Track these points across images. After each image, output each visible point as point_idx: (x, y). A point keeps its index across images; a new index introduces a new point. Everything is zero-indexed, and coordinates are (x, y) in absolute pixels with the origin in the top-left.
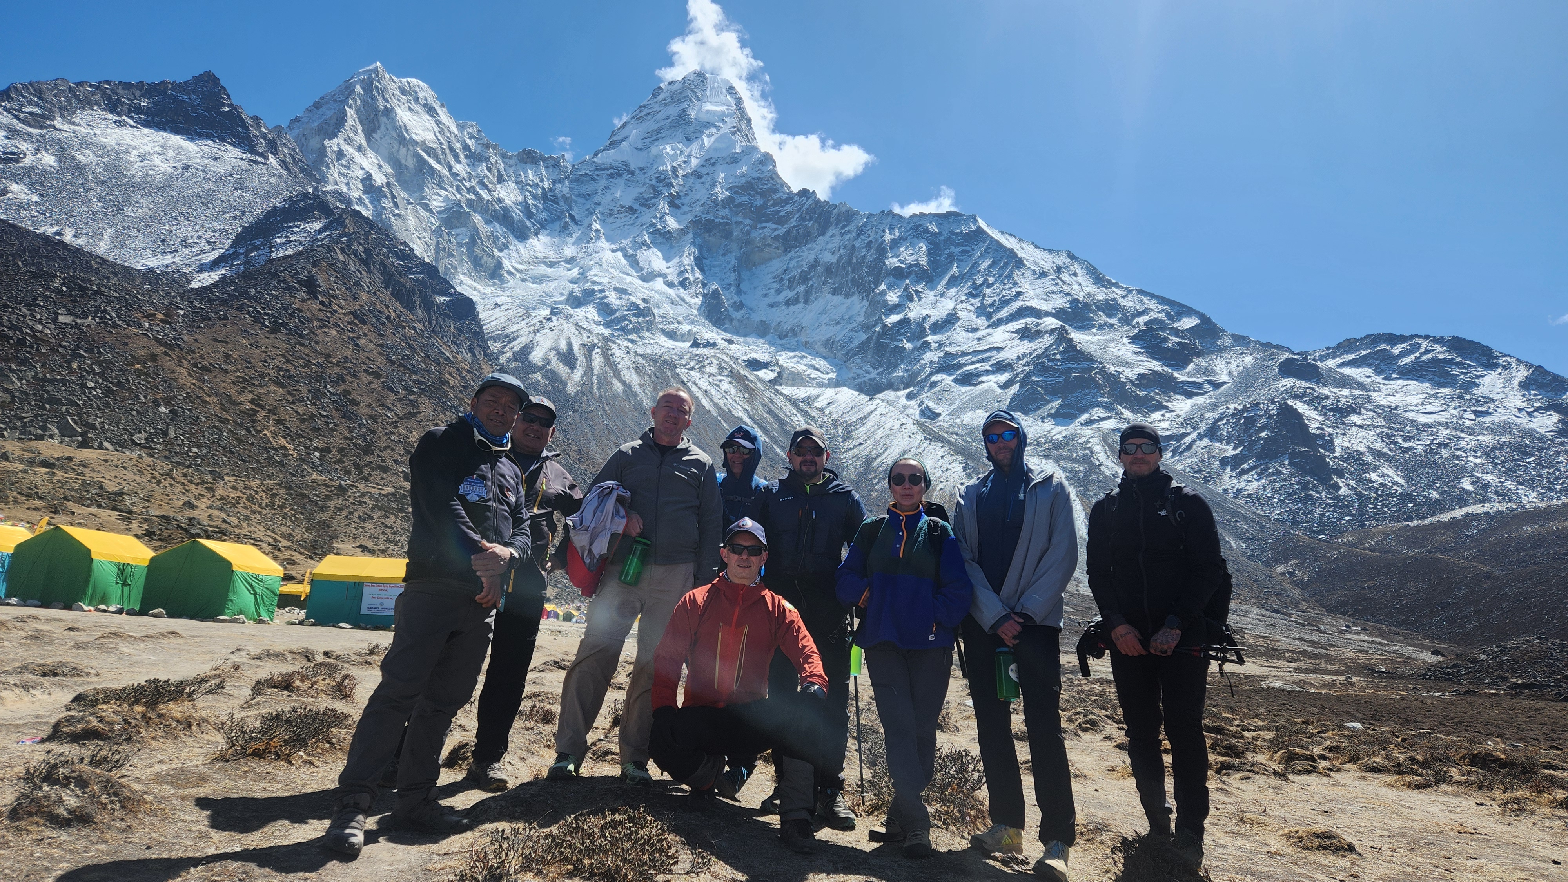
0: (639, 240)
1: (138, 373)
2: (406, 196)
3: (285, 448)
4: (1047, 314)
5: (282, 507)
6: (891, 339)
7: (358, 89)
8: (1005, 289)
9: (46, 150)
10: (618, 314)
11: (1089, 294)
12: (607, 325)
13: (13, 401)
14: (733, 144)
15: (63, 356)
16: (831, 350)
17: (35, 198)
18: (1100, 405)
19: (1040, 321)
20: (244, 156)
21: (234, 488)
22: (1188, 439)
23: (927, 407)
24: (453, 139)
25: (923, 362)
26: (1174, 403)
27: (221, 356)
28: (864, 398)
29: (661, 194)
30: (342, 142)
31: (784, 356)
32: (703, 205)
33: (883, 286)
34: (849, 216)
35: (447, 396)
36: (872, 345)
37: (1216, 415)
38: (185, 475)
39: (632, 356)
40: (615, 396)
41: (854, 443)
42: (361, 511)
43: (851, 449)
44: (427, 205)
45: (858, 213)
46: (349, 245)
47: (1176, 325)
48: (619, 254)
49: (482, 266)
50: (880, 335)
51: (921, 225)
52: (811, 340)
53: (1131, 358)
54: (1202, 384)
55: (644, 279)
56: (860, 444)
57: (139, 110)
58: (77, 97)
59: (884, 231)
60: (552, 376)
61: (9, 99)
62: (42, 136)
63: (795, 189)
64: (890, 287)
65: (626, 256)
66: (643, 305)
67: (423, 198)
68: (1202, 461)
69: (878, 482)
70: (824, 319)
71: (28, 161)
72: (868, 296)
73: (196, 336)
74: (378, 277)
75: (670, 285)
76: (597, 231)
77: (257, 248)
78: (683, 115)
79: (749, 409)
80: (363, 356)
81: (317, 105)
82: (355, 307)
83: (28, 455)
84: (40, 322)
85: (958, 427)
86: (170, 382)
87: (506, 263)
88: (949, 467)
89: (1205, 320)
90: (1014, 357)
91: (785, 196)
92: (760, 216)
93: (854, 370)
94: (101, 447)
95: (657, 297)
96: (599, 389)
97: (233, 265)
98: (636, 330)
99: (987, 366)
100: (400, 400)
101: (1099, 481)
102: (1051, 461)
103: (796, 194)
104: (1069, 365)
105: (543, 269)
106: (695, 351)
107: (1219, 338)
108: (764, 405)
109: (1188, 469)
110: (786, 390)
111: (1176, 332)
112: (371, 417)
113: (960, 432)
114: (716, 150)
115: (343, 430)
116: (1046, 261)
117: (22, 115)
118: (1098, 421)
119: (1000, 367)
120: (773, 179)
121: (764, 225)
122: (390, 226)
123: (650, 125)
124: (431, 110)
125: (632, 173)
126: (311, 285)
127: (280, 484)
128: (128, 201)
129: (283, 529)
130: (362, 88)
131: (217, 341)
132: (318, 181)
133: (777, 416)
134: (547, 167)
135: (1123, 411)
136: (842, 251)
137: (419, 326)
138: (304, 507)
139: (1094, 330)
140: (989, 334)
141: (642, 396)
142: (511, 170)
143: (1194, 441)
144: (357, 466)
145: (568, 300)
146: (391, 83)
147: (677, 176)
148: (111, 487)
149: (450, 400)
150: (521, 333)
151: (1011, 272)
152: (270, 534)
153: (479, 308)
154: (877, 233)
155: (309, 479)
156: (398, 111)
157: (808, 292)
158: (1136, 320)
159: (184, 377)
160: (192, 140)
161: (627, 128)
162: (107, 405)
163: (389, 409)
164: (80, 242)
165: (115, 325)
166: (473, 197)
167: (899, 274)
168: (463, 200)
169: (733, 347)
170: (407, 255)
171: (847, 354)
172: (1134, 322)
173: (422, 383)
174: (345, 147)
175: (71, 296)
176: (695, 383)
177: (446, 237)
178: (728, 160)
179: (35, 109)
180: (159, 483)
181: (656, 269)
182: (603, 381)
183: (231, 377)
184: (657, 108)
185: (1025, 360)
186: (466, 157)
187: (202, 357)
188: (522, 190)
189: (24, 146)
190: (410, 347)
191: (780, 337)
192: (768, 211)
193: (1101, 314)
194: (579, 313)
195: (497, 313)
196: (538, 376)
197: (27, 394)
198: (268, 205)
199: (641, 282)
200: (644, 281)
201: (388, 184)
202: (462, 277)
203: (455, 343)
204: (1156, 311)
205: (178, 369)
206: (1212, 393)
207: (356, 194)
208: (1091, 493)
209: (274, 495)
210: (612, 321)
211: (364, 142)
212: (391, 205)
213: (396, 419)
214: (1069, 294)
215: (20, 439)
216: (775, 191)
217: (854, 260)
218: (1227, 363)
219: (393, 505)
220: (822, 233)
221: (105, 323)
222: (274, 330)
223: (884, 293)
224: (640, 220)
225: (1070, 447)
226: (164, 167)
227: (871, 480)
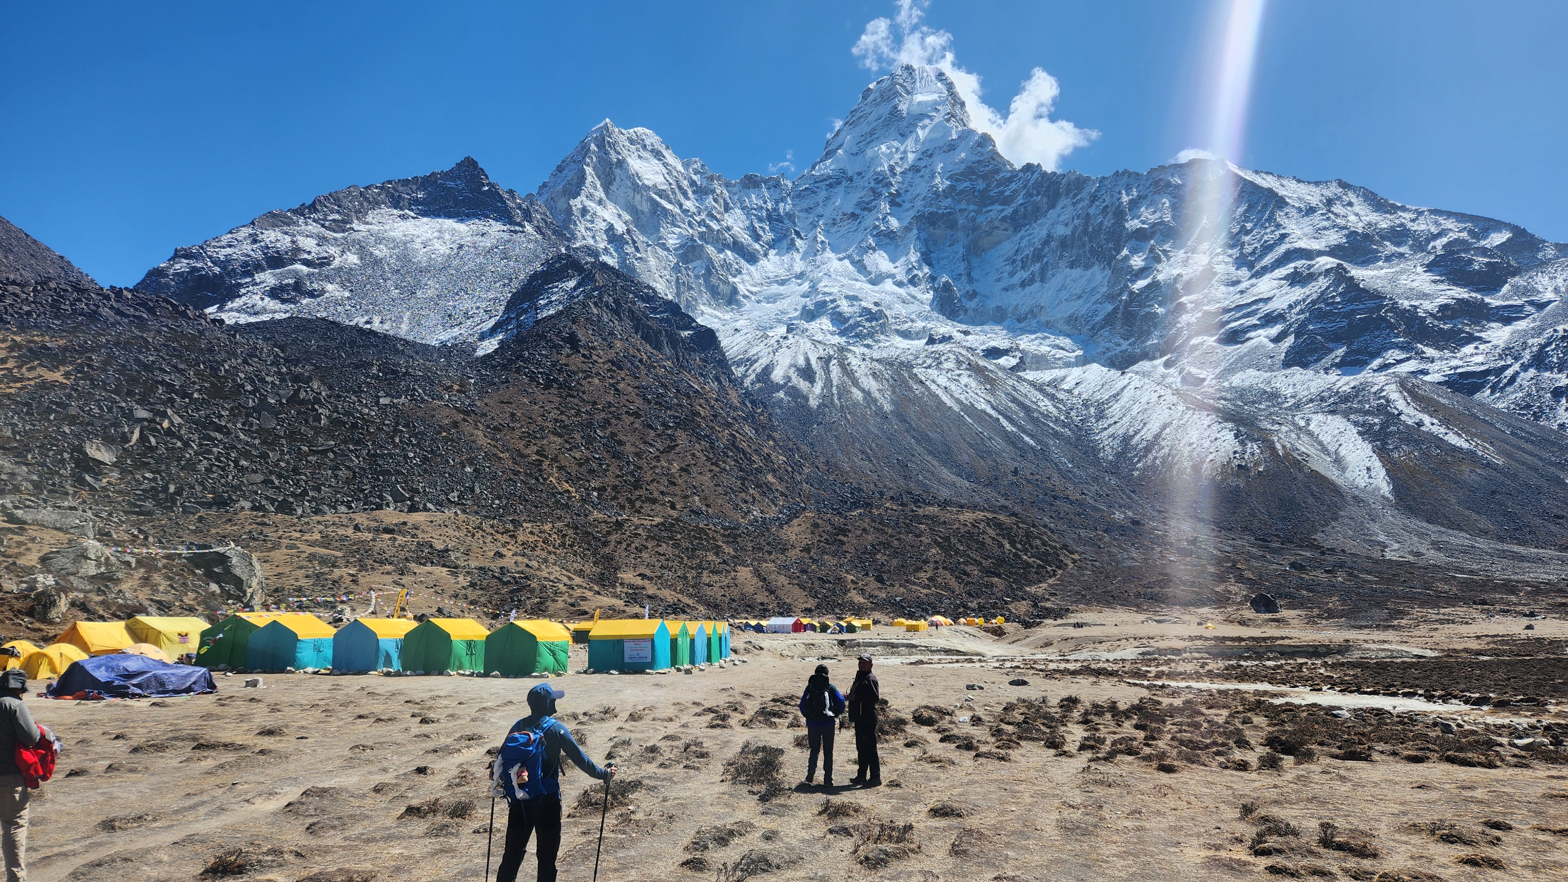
0: (864, 245)
1: (446, 440)
2: (645, 239)
3: (568, 491)
4: (1320, 253)
5: (571, 546)
6: (1140, 306)
7: (593, 147)
8: (1266, 234)
9: (349, 250)
10: (851, 321)
11: (1370, 224)
12: (842, 333)
13: (354, 477)
14: (948, 131)
15: (387, 433)
16: (1075, 327)
17: (347, 294)
18: (1396, 346)
19: (1313, 262)
20: (505, 228)
21: (531, 533)
22: (1509, 372)
23: (1189, 373)
24: (681, 178)
25: (1179, 325)
26: (1489, 333)
27: (507, 416)
28: (1115, 373)
29: (881, 195)
30: (584, 199)
31: (1026, 339)
32: (924, 199)
33: (1125, 252)
34: (1080, 183)
35: (699, 426)
36: (1119, 316)
37: (1541, 340)
38: (492, 526)
39: (868, 362)
40: (856, 404)
41: (1109, 422)
42: (637, 543)
43: (1105, 429)
44: (664, 244)
45: (1089, 178)
46: (600, 297)
47: (1482, 243)
48: (847, 262)
49: (719, 294)
50: (1128, 304)
51: (1161, 180)
52: (1052, 319)
53: (1428, 288)
54: (1522, 306)
55: (874, 282)
56: (1115, 423)
57: (417, 202)
58: (367, 200)
59: (1120, 193)
60: (794, 392)
61: (316, 211)
62: (345, 238)
63: (1018, 166)
64: (1134, 251)
65: (853, 263)
66: (875, 309)
67: (660, 238)
68: (1530, 395)
69: (1139, 461)
70: (1064, 295)
71: (336, 263)
72: (1109, 264)
73: (486, 400)
74: (628, 323)
75: (900, 284)
76: (822, 242)
77: (525, 311)
78: (895, 112)
79: (992, 400)
80: (623, 400)
81: (560, 169)
82: (611, 354)
83: (374, 524)
84: (366, 406)
85: (1226, 391)
86: (471, 445)
87: (742, 289)
88: (1219, 436)
89: (1519, 232)
90: (1285, 306)
91: (1009, 175)
92: (984, 200)
93: (1103, 344)
94: (426, 509)
95: (888, 298)
96: (839, 399)
97: (507, 330)
98: (871, 335)
99: (1254, 321)
100: (659, 435)
101: (1399, 432)
102: (1339, 416)
103: (1020, 171)
104: (1351, 307)
105: (775, 288)
106: (931, 348)
107: (1539, 250)
108: (1007, 394)
109: (1512, 406)
110: (1030, 375)
111: (1484, 251)
112: (637, 454)
113: (1229, 396)
114: (931, 140)
115: (614, 469)
116: (1313, 195)
117: (327, 223)
118: (1394, 364)
119: (1269, 320)
120: (993, 159)
121: (989, 208)
122: (634, 270)
123: (864, 128)
124: (658, 155)
125: (851, 179)
126: (573, 341)
127: (567, 526)
128: (418, 285)
129: (575, 565)
130: (597, 145)
131: (502, 402)
132: (569, 240)
133: (1023, 404)
134: (768, 189)
135: (1425, 349)
136: (1076, 221)
137: (668, 363)
138: (589, 544)
139: (1380, 263)
140: (1252, 286)
141: (882, 400)
142: (736, 197)
143: (1517, 373)
144: (629, 500)
145: (802, 314)
146: (621, 136)
147: (895, 174)
148: (439, 546)
149: (703, 430)
150: (761, 354)
151: (1272, 214)
152: (565, 572)
153: (720, 336)
154: (1112, 196)
155: (591, 518)
156: (629, 160)
157: (1043, 270)
158: (1432, 244)
159: (481, 438)
160: (462, 221)
161: (841, 136)
162: (425, 471)
163: (651, 445)
164: (386, 326)
165: (423, 401)
166: (704, 229)
167: (1141, 235)
168: (696, 234)
169: (970, 338)
170: (651, 297)
171: (1093, 328)
172: (1430, 247)
173: (676, 417)
174: (588, 203)
175: (386, 379)
176: (934, 381)
177: (684, 272)
178: (945, 148)
179: (337, 217)
180: (473, 535)
181: (884, 270)
182: (843, 392)
183: (518, 433)
184: (868, 110)
185: (1298, 308)
186: (694, 192)
187: (492, 418)
188: (748, 215)
189: (333, 250)
190: (663, 385)
191: (1019, 321)
192: (992, 193)
193: (1388, 243)
194: (813, 326)
195: (738, 338)
196: (781, 394)
197: (364, 469)
198: (529, 270)
199: (870, 286)
200: (873, 284)
201: (629, 231)
202: (702, 307)
203: (701, 375)
204: (1455, 230)
205: (475, 432)
206: (1535, 316)
207: (602, 245)
208: (1391, 447)
209: (564, 536)
210: (846, 329)
211: (603, 195)
212: (633, 250)
213: (658, 453)
214: (1345, 228)
215: (365, 509)
216: (997, 171)
217: (1090, 229)
218: (1551, 278)
219: (664, 534)
220: (1052, 206)
221: (416, 400)
222: (547, 387)
223: (1127, 258)
224: (863, 224)
225: (1360, 398)
226: (443, 249)
227: (1131, 459)
